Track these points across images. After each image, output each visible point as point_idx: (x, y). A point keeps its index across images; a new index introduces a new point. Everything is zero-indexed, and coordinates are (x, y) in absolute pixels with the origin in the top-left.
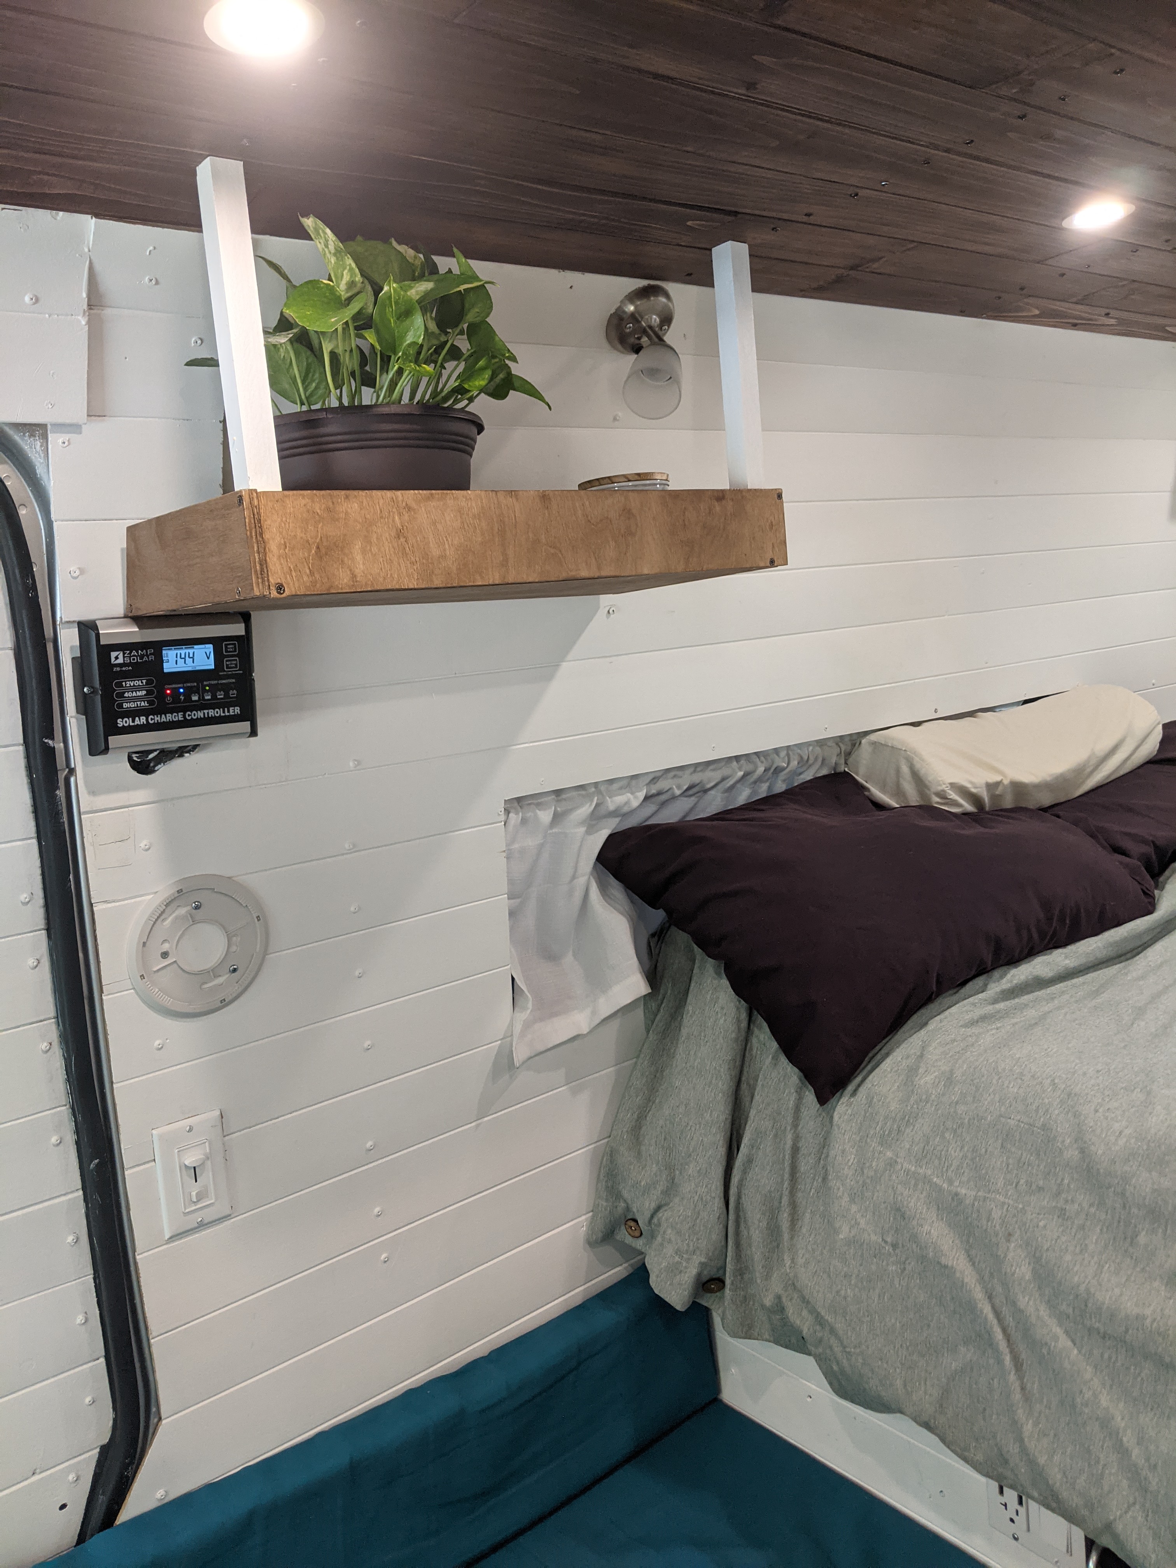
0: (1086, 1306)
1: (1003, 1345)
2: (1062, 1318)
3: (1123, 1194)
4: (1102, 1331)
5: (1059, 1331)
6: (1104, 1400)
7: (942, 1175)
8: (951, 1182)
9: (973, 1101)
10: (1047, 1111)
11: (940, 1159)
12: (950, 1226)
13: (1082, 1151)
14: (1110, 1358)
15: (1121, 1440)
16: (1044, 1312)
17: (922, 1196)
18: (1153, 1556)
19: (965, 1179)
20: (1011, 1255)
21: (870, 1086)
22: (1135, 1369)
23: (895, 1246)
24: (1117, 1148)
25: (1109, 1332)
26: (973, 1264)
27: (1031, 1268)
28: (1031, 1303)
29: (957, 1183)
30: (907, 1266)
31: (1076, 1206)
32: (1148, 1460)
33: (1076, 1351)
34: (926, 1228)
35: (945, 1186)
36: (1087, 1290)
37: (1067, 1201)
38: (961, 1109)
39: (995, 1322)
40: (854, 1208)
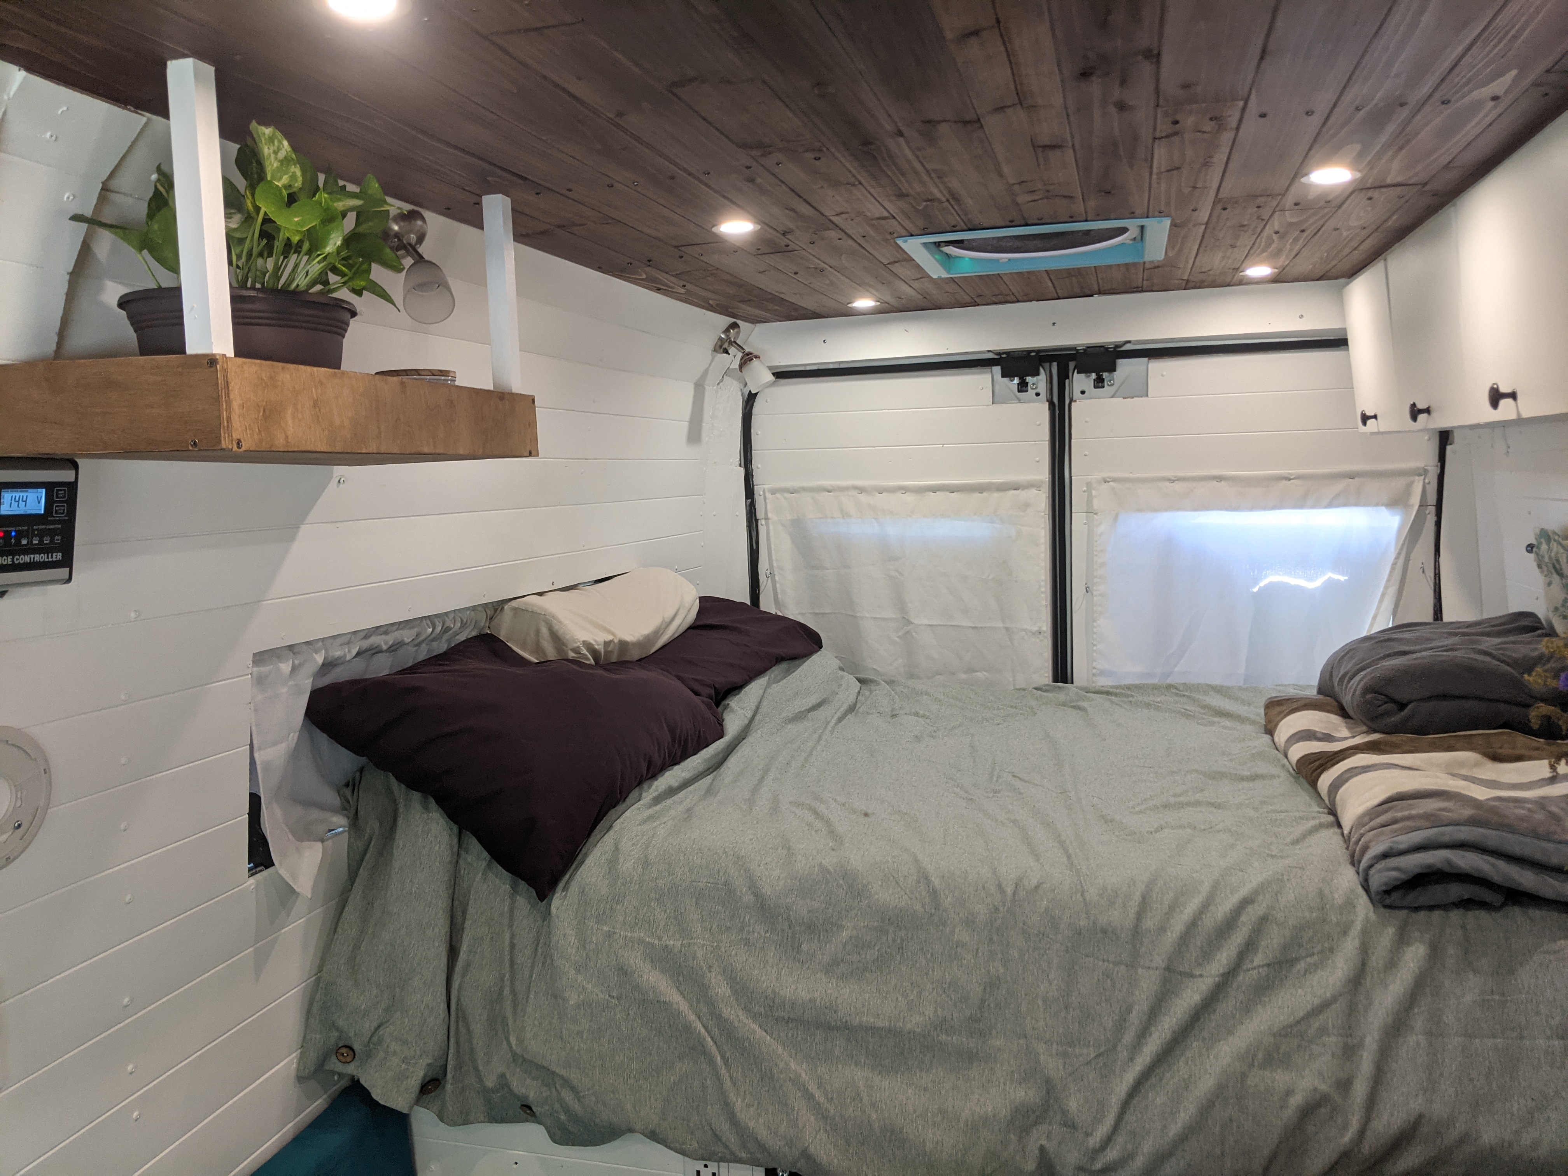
0: (774, 1002)
1: (714, 1049)
2: (755, 1017)
3: (789, 919)
4: (786, 1018)
5: (755, 1027)
6: (793, 1065)
7: (653, 935)
8: (660, 939)
9: (669, 875)
10: (726, 871)
11: (649, 923)
12: (662, 972)
13: (756, 895)
14: (793, 1036)
15: (807, 1089)
16: (742, 1015)
17: (638, 954)
18: (836, 1161)
19: (670, 933)
20: (713, 981)
21: (580, 879)
22: (811, 1038)
23: (619, 998)
24: (780, 888)
25: (791, 1017)
26: (684, 997)
27: (729, 987)
28: (732, 1012)
29: (665, 938)
30: (630, 1012)
31: (756, 934)
32: (826, 1096)
33: (769, 1037)
34: (645, 977)
35: (656, 942)
36: (774, 992)
37: (749, 933)
38: (661, 882)
39: (706, 1034)
40: (580, 978)
